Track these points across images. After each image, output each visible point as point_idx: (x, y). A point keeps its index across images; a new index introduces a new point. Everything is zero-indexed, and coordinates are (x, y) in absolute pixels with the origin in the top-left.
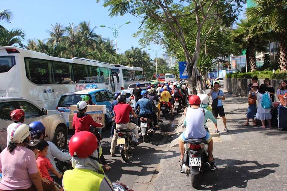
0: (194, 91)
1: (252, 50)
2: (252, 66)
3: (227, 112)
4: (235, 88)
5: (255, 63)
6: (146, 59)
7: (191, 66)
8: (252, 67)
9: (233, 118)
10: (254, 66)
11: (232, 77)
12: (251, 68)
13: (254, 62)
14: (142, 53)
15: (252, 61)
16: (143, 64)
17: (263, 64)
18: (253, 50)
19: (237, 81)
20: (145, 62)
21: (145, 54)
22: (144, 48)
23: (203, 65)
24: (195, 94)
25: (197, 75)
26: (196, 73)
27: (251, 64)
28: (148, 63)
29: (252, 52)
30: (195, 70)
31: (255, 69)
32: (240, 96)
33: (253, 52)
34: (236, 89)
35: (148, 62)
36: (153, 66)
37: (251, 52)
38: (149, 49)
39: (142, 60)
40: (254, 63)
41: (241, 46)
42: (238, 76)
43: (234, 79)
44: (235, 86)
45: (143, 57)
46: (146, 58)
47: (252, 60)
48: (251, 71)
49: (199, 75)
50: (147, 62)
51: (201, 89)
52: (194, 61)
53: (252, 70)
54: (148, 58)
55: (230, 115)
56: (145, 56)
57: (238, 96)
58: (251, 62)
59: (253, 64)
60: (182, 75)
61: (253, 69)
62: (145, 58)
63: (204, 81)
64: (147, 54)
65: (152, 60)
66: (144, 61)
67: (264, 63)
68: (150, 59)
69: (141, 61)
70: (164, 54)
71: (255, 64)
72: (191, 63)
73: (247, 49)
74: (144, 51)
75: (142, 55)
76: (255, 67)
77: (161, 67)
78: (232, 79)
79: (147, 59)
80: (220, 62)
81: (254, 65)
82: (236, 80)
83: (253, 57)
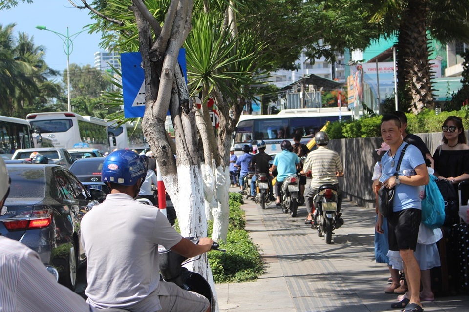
0: (167, 157)
1: (416, 35)
2: (418, 92)
3: (311, 251)
4: (353, 176)
5: (427, 83)
6: (28, 68)
7: (155, 60)
8: (416, 98)
9: (326, 272)
10: (423, 93)
11: (345, 134)
12: (412, 98)
13: (423, 78)
14: (15, 44)
15: (416, 73)
16: (20, 86)
17: (461, 86)
18: (419, 33)
19: (359, 149)
20: (29, 81)
21: (26, 48)
22: (8, 7)
23: (220, 71)
24: (171, 167)
25: (180, 94)
26: (173, 89)
27: (414, 86)
28: (39, 85)
29: (416, 39)
30: (171, 74)
31: (429, 102)
32: (370, 201)
33: (420, 39)
34: (356, 178)
35: (41, 81)
36: (59, 98)
37: (412, 41)
38: (40, 28)
39: (16, 73)
40: (424, 80)
41: (378, 19)
42: (363, 129)
43: (351, 142)
44: (353, 166)
45: (17, 59)
46: (29, 62)
47: (416, 69)
48: (414, 109)
49: (185, 96)
50: (35, 79)
51: (190, 146)
52: (169, 42)
53: (416, 107)
54: (40, 64)
55: (319, 262)
56: (26, 55)
57: (362, 203)
58: (415, 79)
59: (418, 86)
60: (134, 105)
61: (420, 105)
62: (27, 64)
63: (222, 131)
64: (35, 47)
65: (53, 73)
66: (22, 75)
67: (464, 86)
68: (47, 68)
69: (8, 73)
70: (104, 54)
71: (428, 86)
72: (156, 50)
73: (401, 29)
74: (22, 37)
75: (13, 51)
76: (426, 95)
77: (89, 101)
78: (343, 140)
79: (36, 69)
80: (311, 87)
81: (422, 87)
82: (358, 142)
83: (419, 58)
